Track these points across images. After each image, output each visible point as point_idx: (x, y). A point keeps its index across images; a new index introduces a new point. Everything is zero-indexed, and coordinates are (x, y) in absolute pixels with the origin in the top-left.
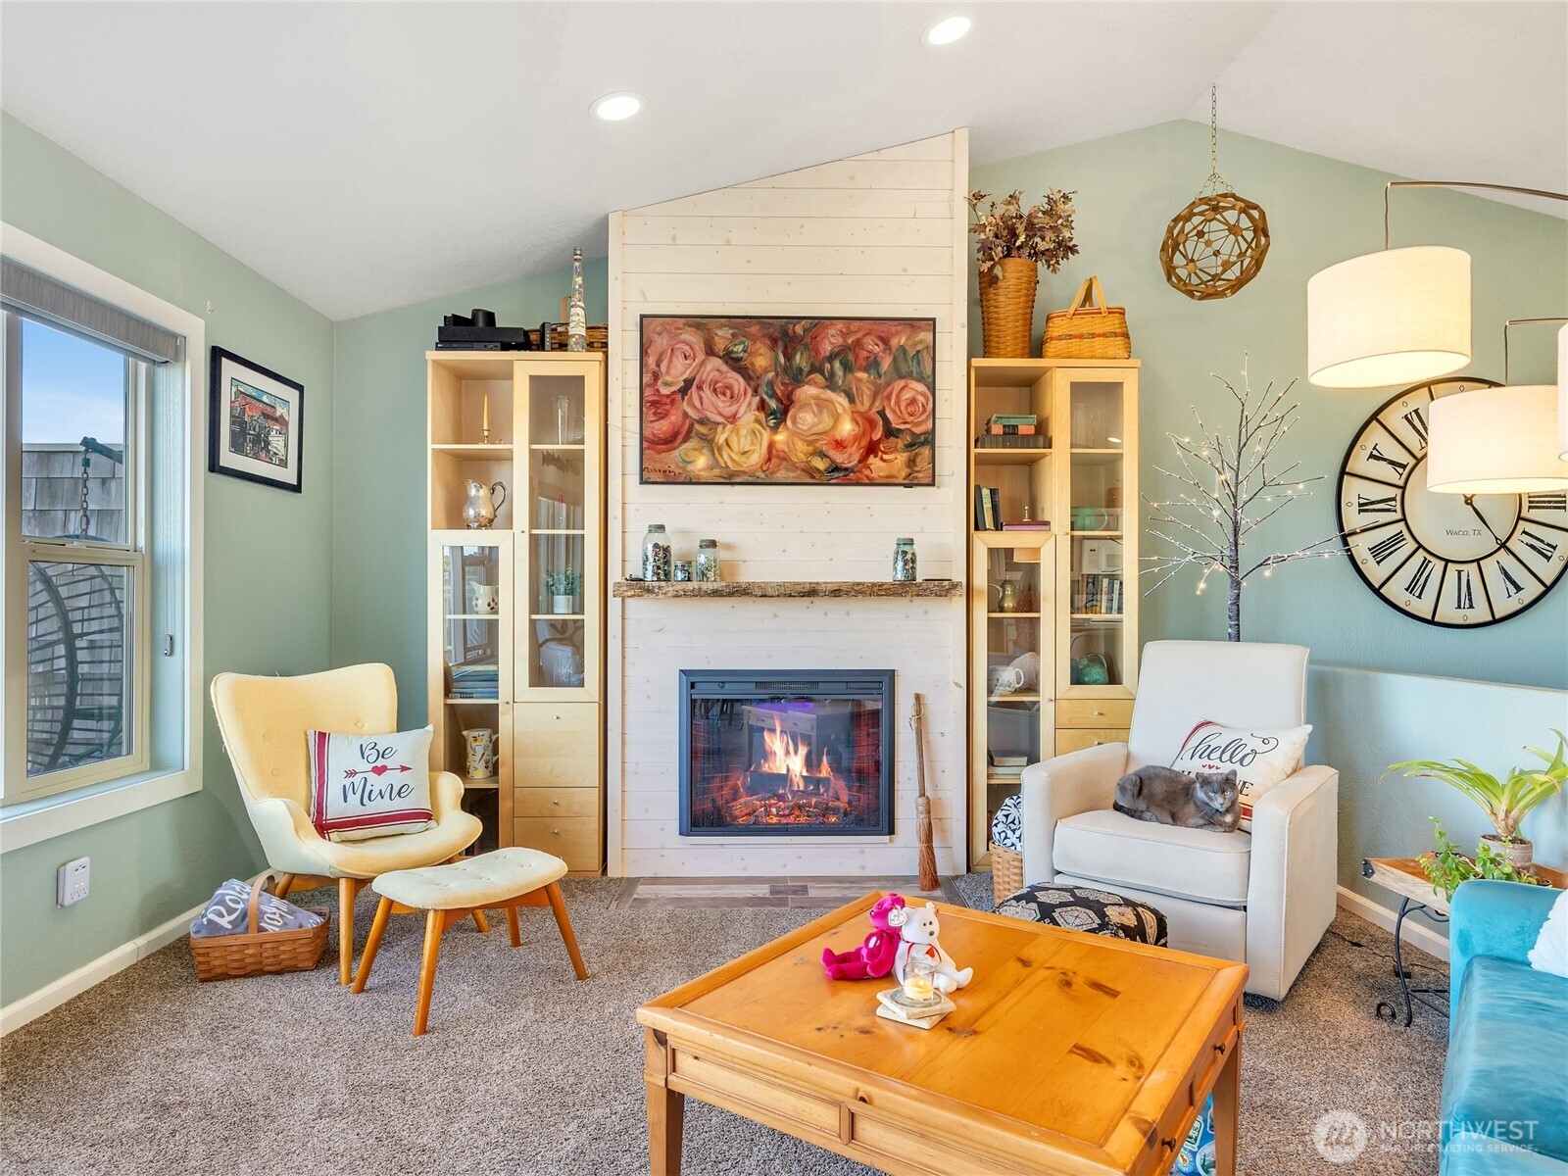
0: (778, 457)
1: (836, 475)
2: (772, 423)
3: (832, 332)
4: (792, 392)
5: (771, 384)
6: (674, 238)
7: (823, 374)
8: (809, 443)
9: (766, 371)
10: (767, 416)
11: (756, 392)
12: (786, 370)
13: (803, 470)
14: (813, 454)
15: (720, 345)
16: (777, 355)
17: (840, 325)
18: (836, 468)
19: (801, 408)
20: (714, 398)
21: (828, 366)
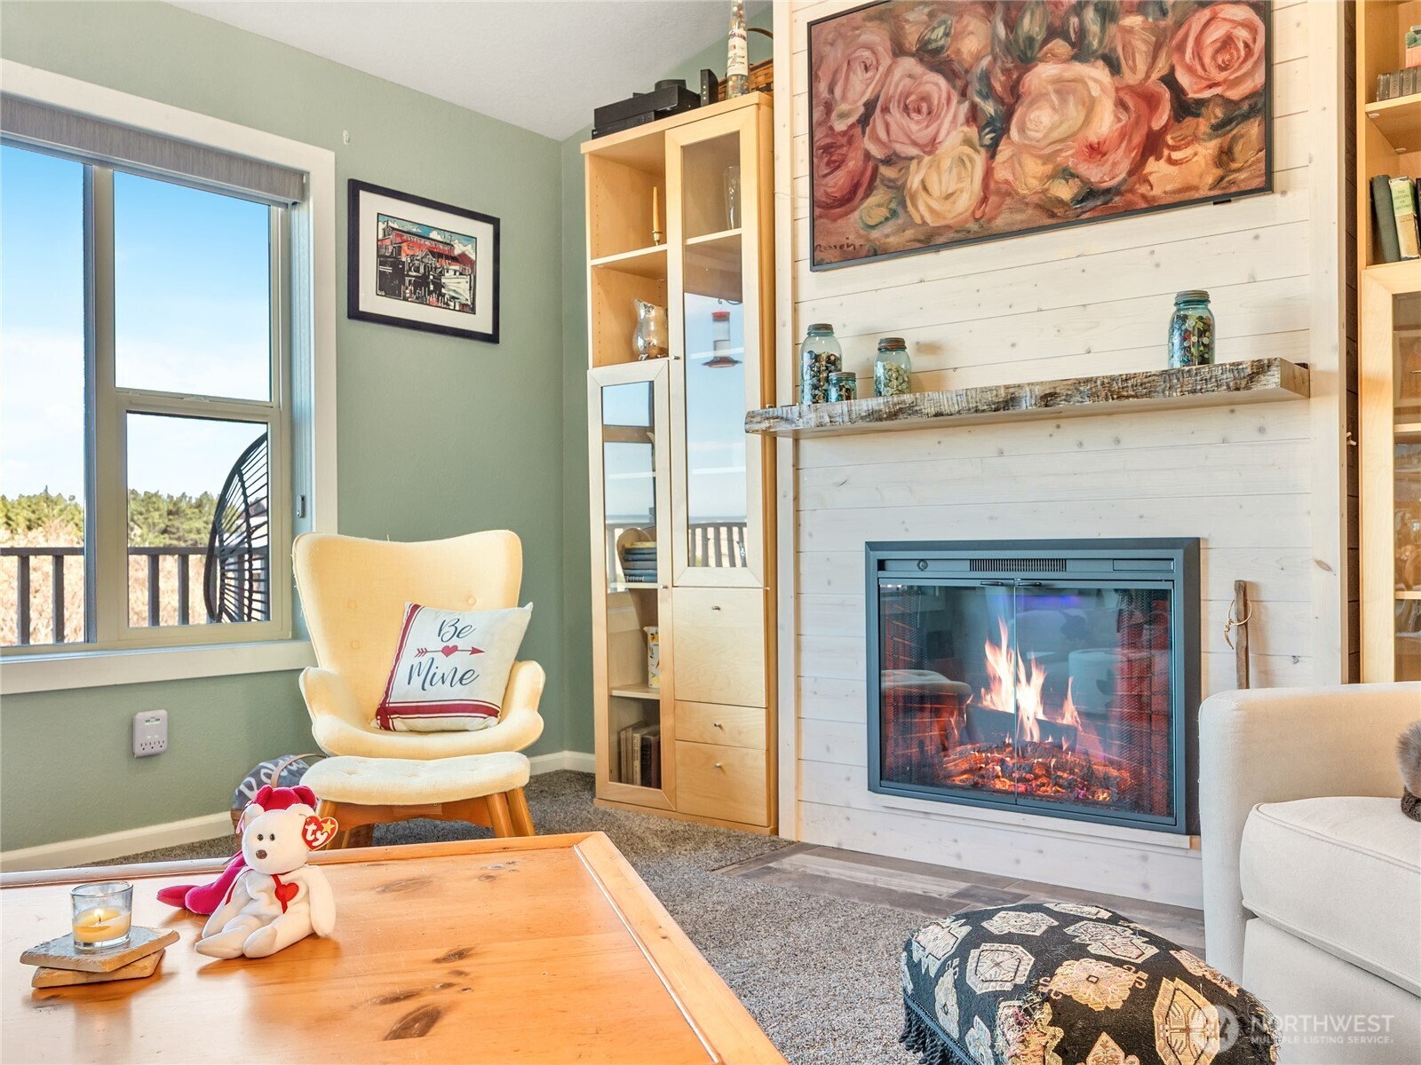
0: (998, 192)
1: (1090, 204)
2: (988, 139)
4: (1018, 81)
5: (986, 78)
7: (1067, 38)
8: (1046, 159)
9: (978, 57)
10: (981, 130)
11: (963, 94)
12: (1008, 48)
13: (1038, 206)
14: (1052, 177)
15: (912, 37)
16: (994, 25)
18: (1090, 193)
19: (1032, 103)
20: (905, 121)
21: (1074, 21)
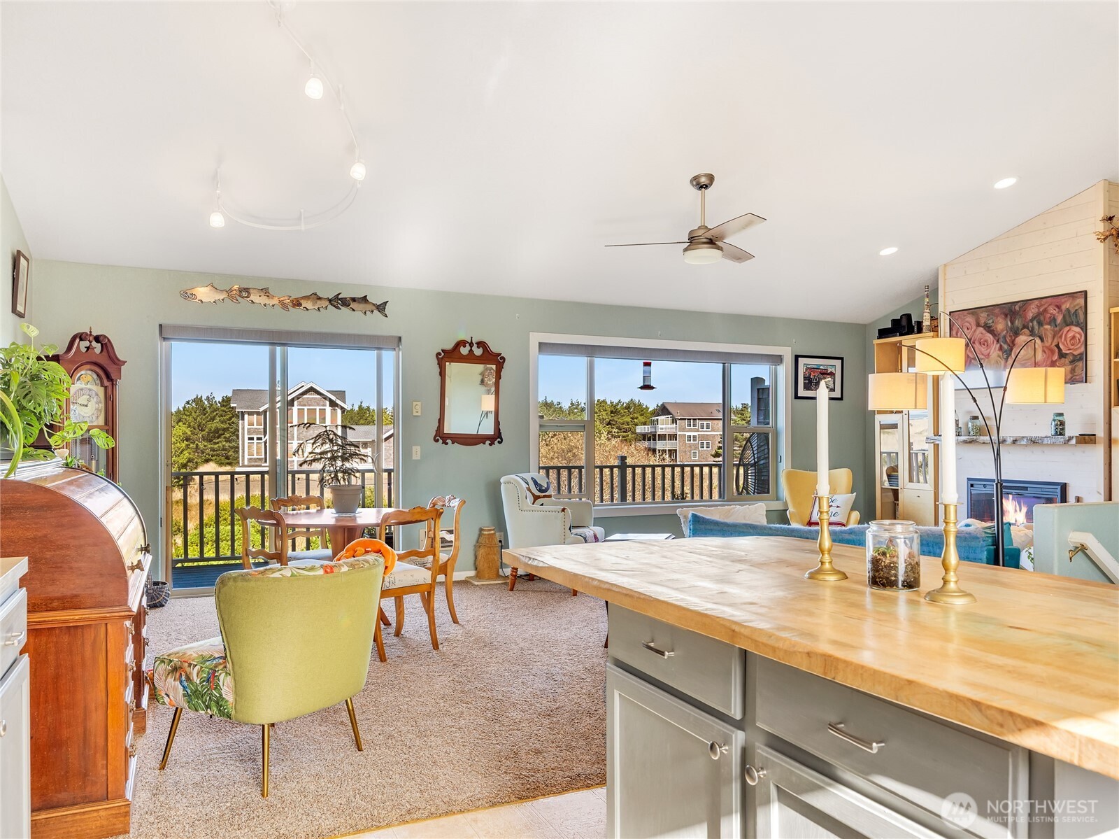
2: (1005, 356)
3: (1033, 306)
4: (1015, 339)
5: (1005, 337)
6: (965, 272)
7: (1028, 329)
9: (1002, 331)
10: (1003, 353)
11: (998, 341)
12: (1011, 329)
15: (982, 322)
16: (1007, 322)
17: (1037, 302)
19: (1018, 347)
20: (980, 347)
21: (1031, 324)
